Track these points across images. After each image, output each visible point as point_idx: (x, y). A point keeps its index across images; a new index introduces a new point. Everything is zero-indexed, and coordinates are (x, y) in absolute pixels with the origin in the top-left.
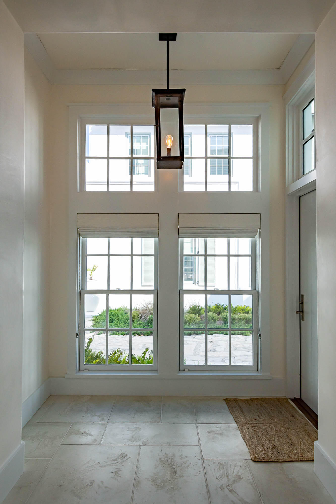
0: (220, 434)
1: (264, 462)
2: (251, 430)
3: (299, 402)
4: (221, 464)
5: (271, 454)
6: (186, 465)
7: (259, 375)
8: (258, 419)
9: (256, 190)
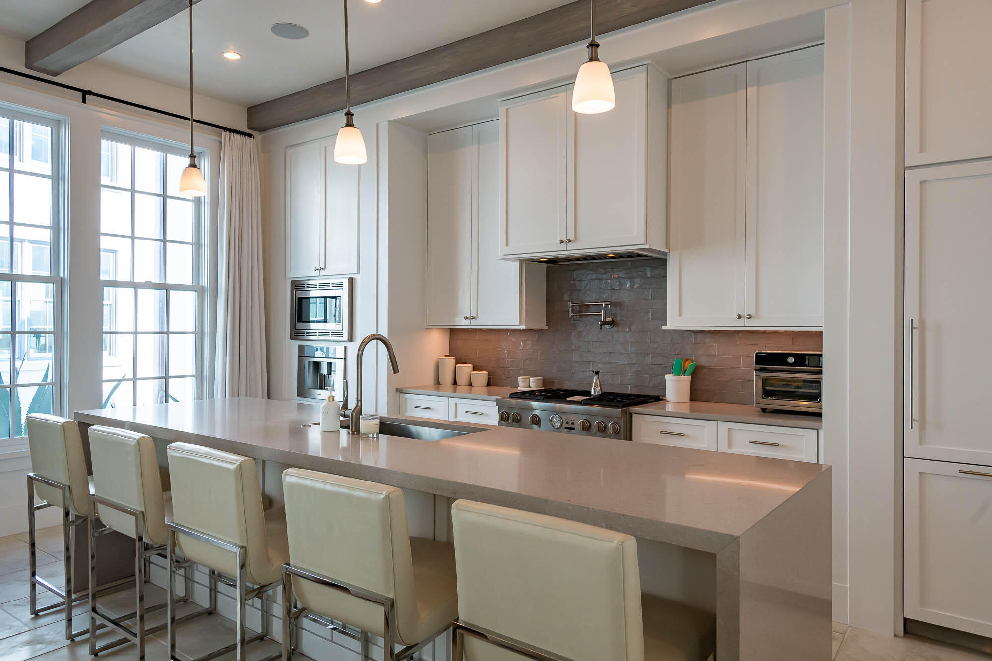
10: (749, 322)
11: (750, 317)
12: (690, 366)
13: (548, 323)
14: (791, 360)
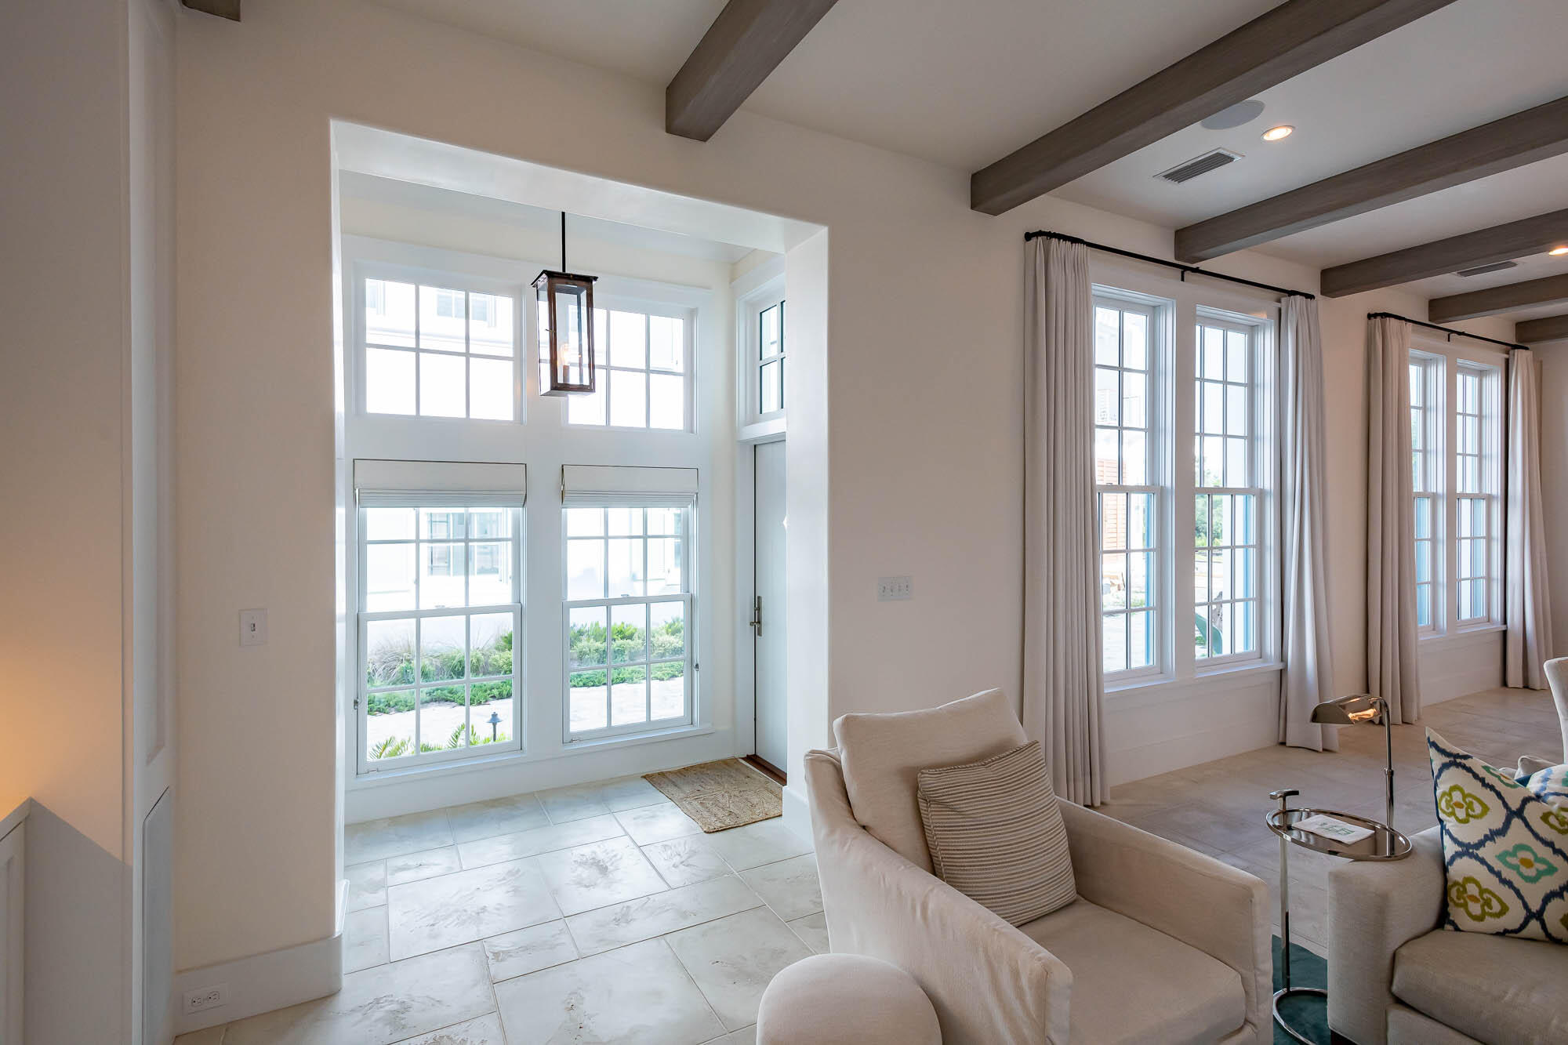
0: (653, 817)
1: (722, 830)
2: (695, 803)
3: (754, 759)
4: (665, 846)
5: (728, 821)
6: (619, 857)
7: (695, 729)
8: (700, 788)
9: (690, 428)
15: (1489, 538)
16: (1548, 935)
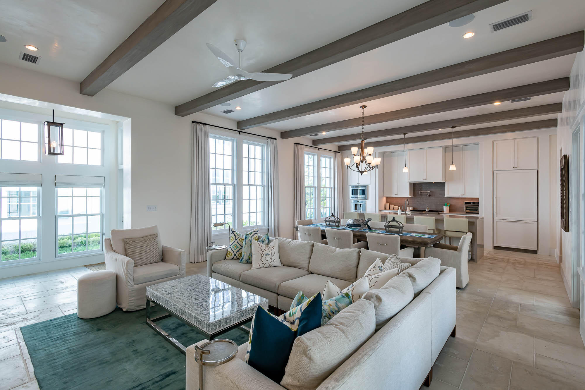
9: (103, 165)
10: (463, 196)
11: (463, 195)
12: (449, 205)
13: (413, 196)
14: (472, 203)
15: (331, 198)
16: (237, 258)
